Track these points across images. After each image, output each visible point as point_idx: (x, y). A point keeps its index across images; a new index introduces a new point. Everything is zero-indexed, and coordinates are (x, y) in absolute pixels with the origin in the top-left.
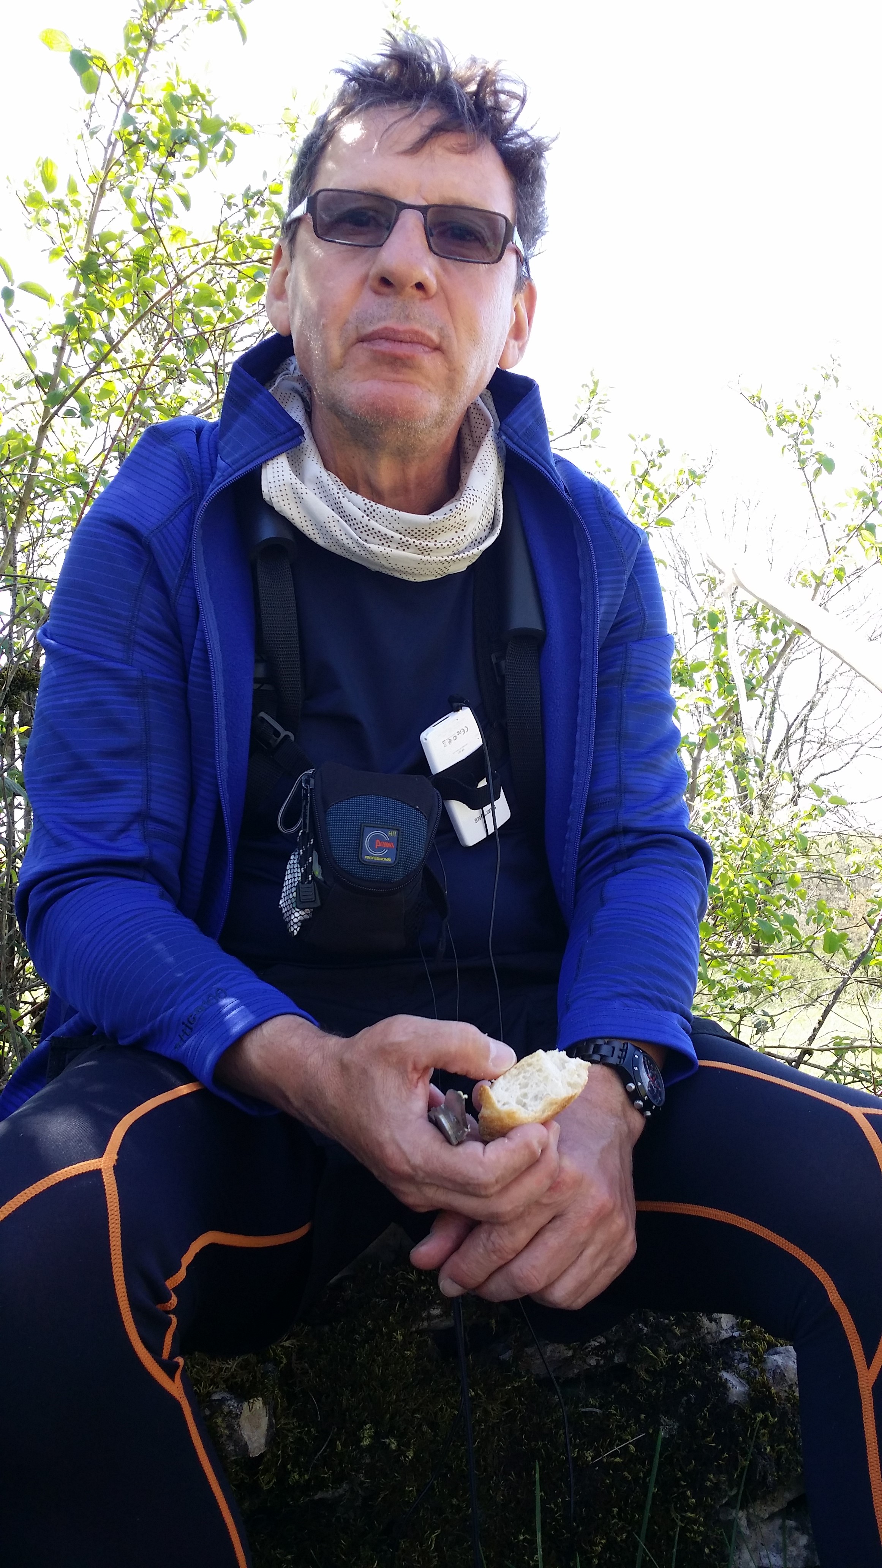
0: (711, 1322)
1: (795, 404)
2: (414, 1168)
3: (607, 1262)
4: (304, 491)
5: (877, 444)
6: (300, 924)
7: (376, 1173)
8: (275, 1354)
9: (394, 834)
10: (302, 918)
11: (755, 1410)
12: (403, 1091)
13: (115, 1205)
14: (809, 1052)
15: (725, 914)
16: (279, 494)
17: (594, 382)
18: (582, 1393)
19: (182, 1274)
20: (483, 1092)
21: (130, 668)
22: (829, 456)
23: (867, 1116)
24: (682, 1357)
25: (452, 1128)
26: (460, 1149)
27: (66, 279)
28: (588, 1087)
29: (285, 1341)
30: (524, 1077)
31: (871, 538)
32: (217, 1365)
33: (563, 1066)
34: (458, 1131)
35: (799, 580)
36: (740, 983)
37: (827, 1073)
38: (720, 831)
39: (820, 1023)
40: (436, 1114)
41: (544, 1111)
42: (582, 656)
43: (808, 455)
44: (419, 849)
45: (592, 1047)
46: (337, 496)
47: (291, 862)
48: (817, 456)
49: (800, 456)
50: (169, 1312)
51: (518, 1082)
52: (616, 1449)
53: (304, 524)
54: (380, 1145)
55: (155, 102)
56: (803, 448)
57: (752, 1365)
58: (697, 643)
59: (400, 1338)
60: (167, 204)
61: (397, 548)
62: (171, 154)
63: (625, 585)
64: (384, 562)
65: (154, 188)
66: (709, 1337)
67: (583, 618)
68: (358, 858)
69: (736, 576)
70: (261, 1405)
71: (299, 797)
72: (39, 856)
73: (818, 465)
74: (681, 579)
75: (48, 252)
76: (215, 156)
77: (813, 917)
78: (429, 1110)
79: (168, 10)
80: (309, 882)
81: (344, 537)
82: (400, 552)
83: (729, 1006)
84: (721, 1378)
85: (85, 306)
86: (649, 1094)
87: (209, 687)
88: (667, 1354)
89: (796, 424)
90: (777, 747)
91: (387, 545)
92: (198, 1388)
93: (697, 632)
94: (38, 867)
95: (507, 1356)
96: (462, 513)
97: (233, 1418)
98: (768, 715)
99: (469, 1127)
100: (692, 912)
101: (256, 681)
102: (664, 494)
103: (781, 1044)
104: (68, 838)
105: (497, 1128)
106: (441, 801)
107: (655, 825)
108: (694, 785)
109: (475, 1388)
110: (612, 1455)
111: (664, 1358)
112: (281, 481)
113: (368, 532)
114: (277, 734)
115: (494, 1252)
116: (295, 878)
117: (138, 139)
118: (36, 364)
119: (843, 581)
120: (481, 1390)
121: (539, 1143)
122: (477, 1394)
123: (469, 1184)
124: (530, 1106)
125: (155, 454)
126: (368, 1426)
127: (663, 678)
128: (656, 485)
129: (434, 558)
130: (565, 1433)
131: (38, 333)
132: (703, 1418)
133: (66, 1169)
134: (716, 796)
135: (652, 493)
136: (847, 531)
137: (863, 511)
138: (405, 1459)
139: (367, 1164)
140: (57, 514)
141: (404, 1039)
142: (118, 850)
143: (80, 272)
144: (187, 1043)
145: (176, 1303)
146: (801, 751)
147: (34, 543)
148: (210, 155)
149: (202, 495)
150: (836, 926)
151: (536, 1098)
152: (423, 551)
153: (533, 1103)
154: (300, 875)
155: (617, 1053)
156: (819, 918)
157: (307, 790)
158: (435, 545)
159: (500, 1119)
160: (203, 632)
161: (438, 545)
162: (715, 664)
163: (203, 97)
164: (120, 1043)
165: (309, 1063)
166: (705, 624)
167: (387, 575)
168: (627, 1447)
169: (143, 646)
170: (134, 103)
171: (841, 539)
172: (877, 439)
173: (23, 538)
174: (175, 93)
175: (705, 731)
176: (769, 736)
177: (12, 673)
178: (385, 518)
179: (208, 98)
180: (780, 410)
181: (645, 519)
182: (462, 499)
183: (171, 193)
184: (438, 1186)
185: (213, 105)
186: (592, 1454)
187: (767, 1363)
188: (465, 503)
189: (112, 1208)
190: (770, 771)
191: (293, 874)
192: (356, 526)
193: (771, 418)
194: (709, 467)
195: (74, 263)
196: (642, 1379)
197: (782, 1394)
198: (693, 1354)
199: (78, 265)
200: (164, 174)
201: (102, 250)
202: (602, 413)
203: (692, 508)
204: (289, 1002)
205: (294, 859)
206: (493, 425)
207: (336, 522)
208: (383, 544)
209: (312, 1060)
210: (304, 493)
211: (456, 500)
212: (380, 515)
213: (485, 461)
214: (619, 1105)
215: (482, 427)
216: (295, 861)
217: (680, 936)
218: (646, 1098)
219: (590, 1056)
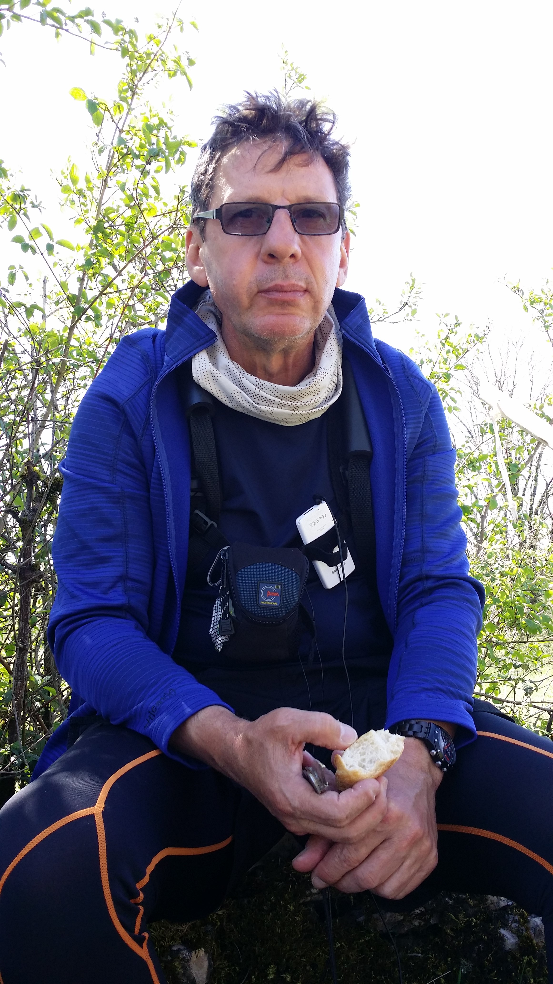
1: (541, 292)
2: (294, 808)
3: (420, 869)
4: (219, 375)
6: (222, 645)
7: (270, 811)
8: (213, 919)
9: (279, 587)
10: (223, 641)
11: (522, 955)
12: (286, 757)
13: (103, 837)
16: (203, 377)
17: (412, 280)
18: (410, 944)
19: (147, 879)
20: (337, 758)
21: (114, 486)
24: (475, 920)
25: (317, 782)
26: (323, 796)
27: (85, 235)
28: (404, 753)
29: (219, 911)
30: (363, 748)
32: (176, 928)
33: (387, 740)
38: (499, 564)
40: (307, 772)
41: (376, 770)
42: (396, 467)
43: (550, 323)
44: (295, 596)
45: (408, 725)
46: (239, 377)
47: (216, 605)
49: (545, 323)
50: (138, 904)
51: (359, 752)
52: (432, 981)
53: (219, 395)
54: (272, 793)
55: (137, 128)
56: (546, 318)
57: (520, 924)
59: (292, 908)
60: (145, 191)
61: (277, 407)
62: (149, 163)
63: (422, 420)
64: (270, 416)
65: (138, 184)
66: (492, 906)
67: (396, 443)
68: (257, 603)
70: (204, 953)
71: (220, 563)
72: (61, 605)
75: (73, 220)
76: (175, 160)
78: (303, 769)
79: (144, 73)
80: (227, 619)
81: (244, 402)
82: (279, 410)
83: (508, 677)
84: (500, 933)
85: (97, 254)
86: (445, 756)
87: (163, 496)
88: (465, 918)
89: (542, 304)
91: (271, 405)
92: (163, 942)
93: (482, 436)
94: (60, 611)
95: (361, 919)
96: (317, 384)
97: (186, 962)
99: (327, 783)
100: (472, 631)
101: (192, 490)
102: (459, 349)
104: (77, 593)
105: (347, 782)
106: (308, 563)
107: (446, 573)
109: (341, 941)
111: (463, 921)
112: (204, 369)
113: (259, 398)
114: (206, 523)
115: (345, 861)
116: (218, 615)
117: (127, 152)
118: (67, 288)
120: (344, 942)
121: (374, 791)
122: (341, 945)
123: (329, 819)
124: (368, 767)
125: (128, 354)
126: (272, 966)
127: (449, 477)
128: (455, 344)
129: (300, 412)
130: (399, 970)
131: (70, 266)
132: (489, 961)
133: (72, 815)
135: (451, 349)
139: (265, 803)
141: (285, 724)
142: (109, 600)
143: (93, 232)
144: (151, 725)
145: (143, 898)
147: (69, 392)
148: (170, 159)
149: (156, 377)
151: (371, 761)
152: (293, 408)
153: (369, 765)
154: (221, 613)
155: (424, 730)
157: (224, 560)
158: (301, 404)
159: (348, 776)
160: (158, 462)
161: (303, 404)
163: (166, 125)
164: (112, 723)
165: (227, 738)
166: (487, 431)
167: (272, 423)
168: (439, 980)
169: (122, 472)
170: (124, 129)
174: (149, 123)
177: (51, 482)
178: (269, 389)
179: (169, 125)
180: (532, 295)
181: (448, 365)
182: (317, 375)
183: (148, 181)
184: (310, 820)
185: (172, 129)
187: (530, 924)
188: (319, 378)
189: (101, 839)
191: (217, 613)
192: (252, 395)
193: (526, 300)
194: (487, 332)
195: (89, 226)
196: (449, 935)
197: (540, 944)
198: (482, 918)
199: (92, 227)
200: (144, 173)
201: (106, 219)
202: (418, 299)
203: (477, 357)
204: (216, 696)
205: (218, 603)
206: (334, 326)
207: (239, 393)
208: (268, 405)
209: (229, 736)
210: (219, 376)
211: (313, 375)
212: (266, 388)
213: (330, 350)
214: (427, 764)
215: (329, 329)
216: (219, 604)
217: (465, 648)
218: (443, 760)
219: (407, 732)
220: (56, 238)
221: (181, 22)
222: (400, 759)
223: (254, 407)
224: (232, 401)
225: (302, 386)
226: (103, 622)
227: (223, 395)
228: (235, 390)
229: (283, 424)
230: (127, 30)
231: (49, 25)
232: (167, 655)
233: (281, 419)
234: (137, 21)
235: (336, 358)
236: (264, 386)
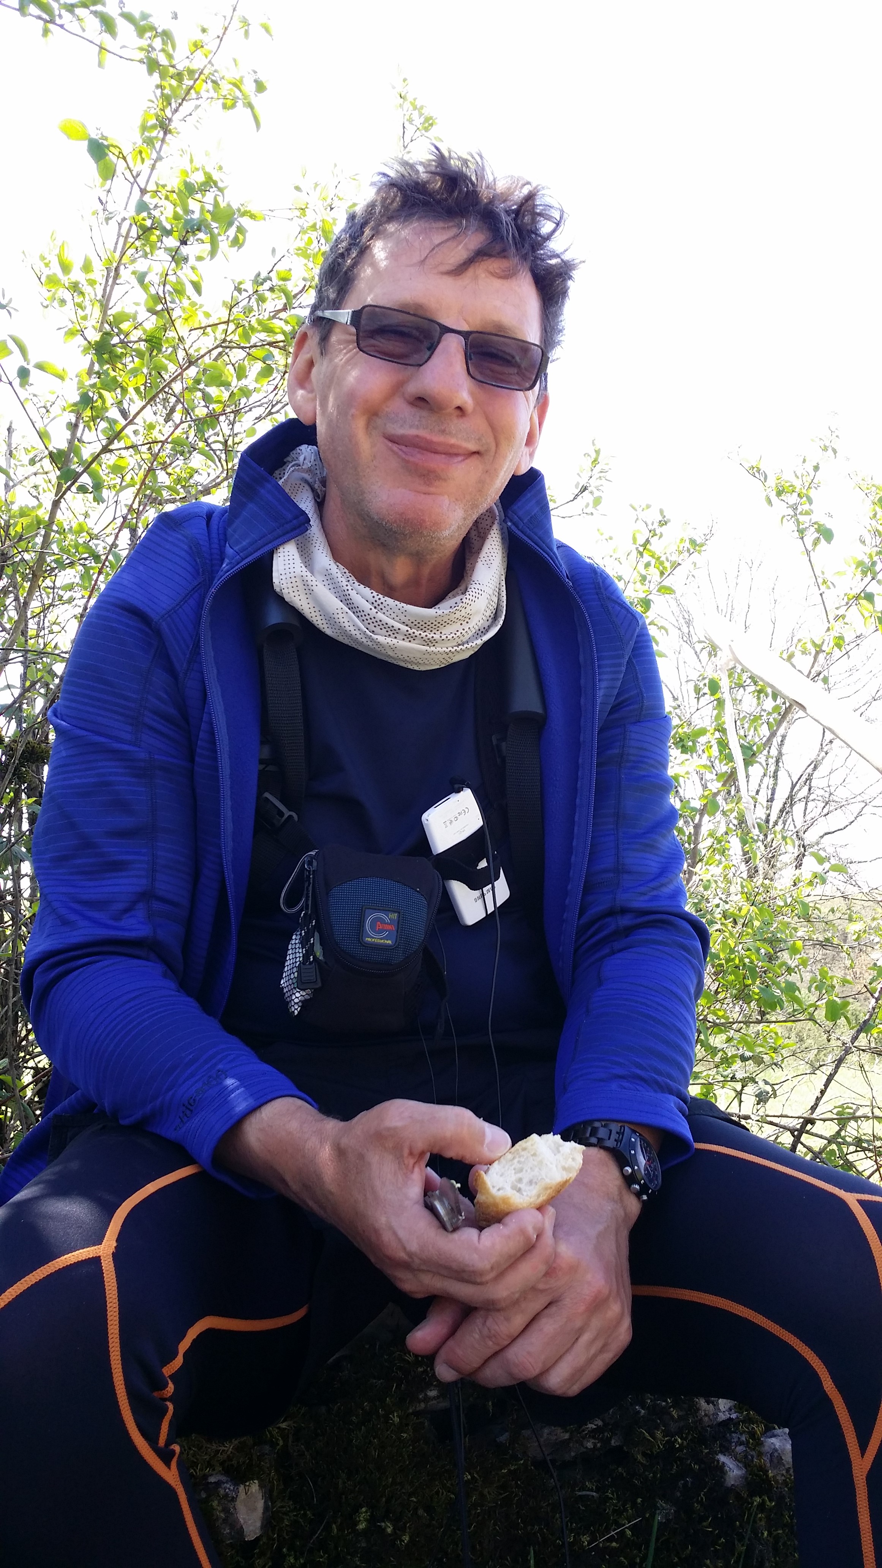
0: (708, 1404)
1: (794, 475)
2: (410, 1255)
3: (603, 1348)
4: (314, 583)
5: (875, 515)
6: (300, 1004)
7: (373, 1260)
8: (272, 1436)
9: (395, 916)
10: (303, 999)
11: (752, 1494)
12: (399, 1176)
13: (114, 1293)
14: (812, 1122)
15: (726, 981)
16: (290, 585)
17: (596, 451)
18: (578, 1477)
19: (179, 1361)
20: (478, 1177)
21: (138, 749)
22: (828, 526)
23: (860, 1202)
24: (680, 1440)
25: (447, 1214)
26: (456, 1236)
27: (81, 356)
28: (582, 1171)
29: (282, 1423)
30: (519, 1162)
31: (870, 606)
32: (214, 1447)
33: (557, 1150)
34: (453, 1218)
35: (799, 647)
36: (740, 1052)
37: (829, 1142)
38: (721, 899)
39: (823, 1092)
40: (432, 1199)
41: (539, 1196)
42: (581, 739)
43: (807, 525)
44: (419, 932)
45: (590, 1129)
46: (345, 588)
47: (293, 942)
48: (816, 526)
49: (798, 526)
50: (165, 1400)
51: (513, 1167)
52: (613, 1533)
53: (313, 614)
54: (376, 1231)
55: (169, 188)
56: (801, 518)
57: (749, 1448)
58: (698, 710)
59: (397, 1420)
60: (179, 288)
61: (404, 639)
62: (184, 242)
63: (624, 669)
64: (391, 653)
65: (167, 275)
66: (706, 1419)
67: (582, 701)
68: (359, 940)
69: (733, 653)
70: (257, 1488)
71: (301, 878)
72: (45, 935)
73: (816, 535)
74: (685, 639)
75: (63, 331)
76: (227, 239)
77: (815, 984)
78: (425, 1195)
79: (183, 100)
80: (311, 963)
81: (352, 628)
82: (406, 644)
83: (731, 1076)
84: (718, 1461)
85: (99, 385)
86: (645, 1177)
87: (216, 769)
88: (664, 1436)
89: (795, 495)
90: (781, 806)
91: (394, 636)
92: (194, 1470)
93: (698, 699)
94: (44, 945)
95: (504, 1438)
96: (468, 606)
97: (229, 1501)
98: (772, 774)
99: (463, 1214)
100: (689, 993)
101: (261, 762)
102: (665, 562)
103: (784, 1113)
104: (73, 917)
105: (493, 1213)
106: (441, 881)
107: (654, 905)
108: (695, 852)
109: (472, 1471)
110: (608, 1540)
111: (661, 1440)
112: (290, 571)
113: (376, 624)
114: (281, 814)
115: (490, 1337)
116: (296, 958)
117: (152, 224)
118: (50, 440)
119: (843, 649)
120: (477, 1473)
121: (534, 1228)
122: (473, 1477)
123: (464, 1271)
124: (525, 1191)
125: (166, 540)
126: (364, 1509)
127: (660, 759)
128: (658, 554)
129: (439, 649)
130: (561, 1517)
131: (51, 406)
132: (701, 1503)
133: (66, 1256)
134: (717, 862)
135: (653, 561)
136: (846, 600)
137: (862, 579)
138: (401, 1544)
139: (364, 1250)
140: (68, 581)
141: (399, 1124)
142: (123, 929)
143: (94, 352)
144: (187, 1125)
145: (172, 1391)
146: (806, 809)
147: (45, 609)
148: (220, 238)
149: (211, 580)
150: (838, 994)
151: (531, 1182)
152: (429, 642)
153: (528, 1188)
154: (301, 955)
155: (614, 1136)
156: (822, 985)
157: (309, 872)
158: (441, 637)
159: (495, 1205)
160: (210, 714)
161: (444, 637)
162: (715, 730)
163: (215, 183)
164: (122, 1122)
165: (306, 1147)
166: (706, 690)
167: (393, 664)
168: (623, 1532)
169: (151, 728)
170: (148, 189)
171: (840, 607)
172: (874, 510)
173: (35, 605)
174: (188, 180)
175: (706, 797)
176: (773, 794)
177: (21, 747)
178: (392, 611)
179: (220, 184)
180: (779, 481)
181: (647, 587)
182: (467, 593)
183: (186, 274)
184: (434, 1273)
185: (225, 192)
186: (588, 1539)
187: (764, 1446)
188: (471, 597)
189: (110, 1296)
190: (773, 836)
191: (294, 954)
192: (364, 618)
193: (770, 489)
194: (709, 536)
195: (89, 342)
196: (639, 1462)
197: (778, 1478)
198: (690, 1437)
199: (93, 343)
200: (177, 258)
201: (116, 330)
202: (603, 481)
203: (693, 576)
204: (288, 1083)
205: (296, 939)
206: (498, 518)
207: (345, 614)
208: (390, 635)
209: (309, 1145)
210: (314, 585)
211: (460, 592)
212: (388, 608)
213: (490, 555)
214: (616, 1189)
215: (489, 522)
216: (297, 941)
217: (677, 1017)
218: (642, 1182)
219: (587, 1139)
220: (34, 358)
221: (245, 22)
222: (575, 1180)
223: (367, 636)
224: (332, 626)
225: (442, 609)
226: (113, 964)
227: (318, 616)
228: (339, 609)
229: (410, 667)
230: (159, 30)
231: (33, 16)
232: (212, 1018)
233: (408, 659)
234: (175, 16)
235: (498, 568)
236: (384, 605)
